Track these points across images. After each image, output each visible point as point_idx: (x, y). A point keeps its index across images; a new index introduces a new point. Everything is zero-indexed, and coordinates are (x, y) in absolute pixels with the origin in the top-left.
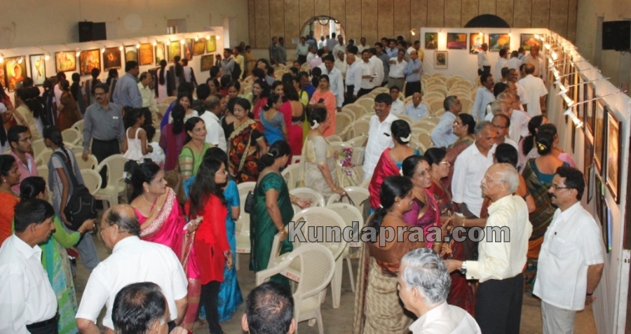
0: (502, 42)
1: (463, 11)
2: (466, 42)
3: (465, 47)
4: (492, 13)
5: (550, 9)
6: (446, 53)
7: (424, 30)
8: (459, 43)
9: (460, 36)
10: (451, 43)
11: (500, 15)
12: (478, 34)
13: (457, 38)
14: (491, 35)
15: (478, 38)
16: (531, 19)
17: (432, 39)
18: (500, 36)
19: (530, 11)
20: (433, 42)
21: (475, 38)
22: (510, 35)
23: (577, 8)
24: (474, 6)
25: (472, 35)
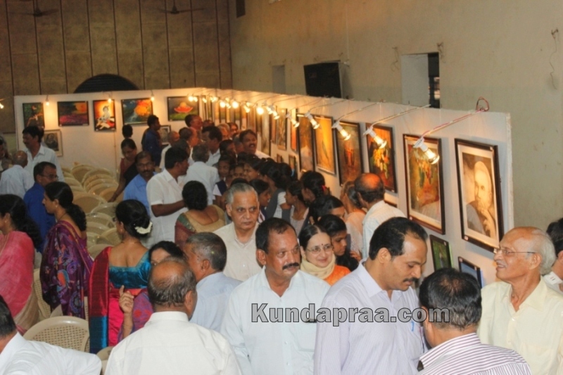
0: (142, 110)
1: (68, 71)
2: (87, 114)
3: (88, 123)
4: (113, 71)
5: (194, 63)
6: (58, 133)
7: (20, 101)
8: (76, 116)
9: (78, 106)
10: (64, 117)
11: (125, 75)
12: (105, 101)
13: (74, 108)
14: (123, 102)
15: (106, 108)
16: (170, 77)
17: (34, 113)
18: (137, 102)
19: (167, 66)
20: (36, 118)
21: (101, 107)
22: (153, 99)
23: (230, 59)
24: (85, 63)
25: (96, 103)
